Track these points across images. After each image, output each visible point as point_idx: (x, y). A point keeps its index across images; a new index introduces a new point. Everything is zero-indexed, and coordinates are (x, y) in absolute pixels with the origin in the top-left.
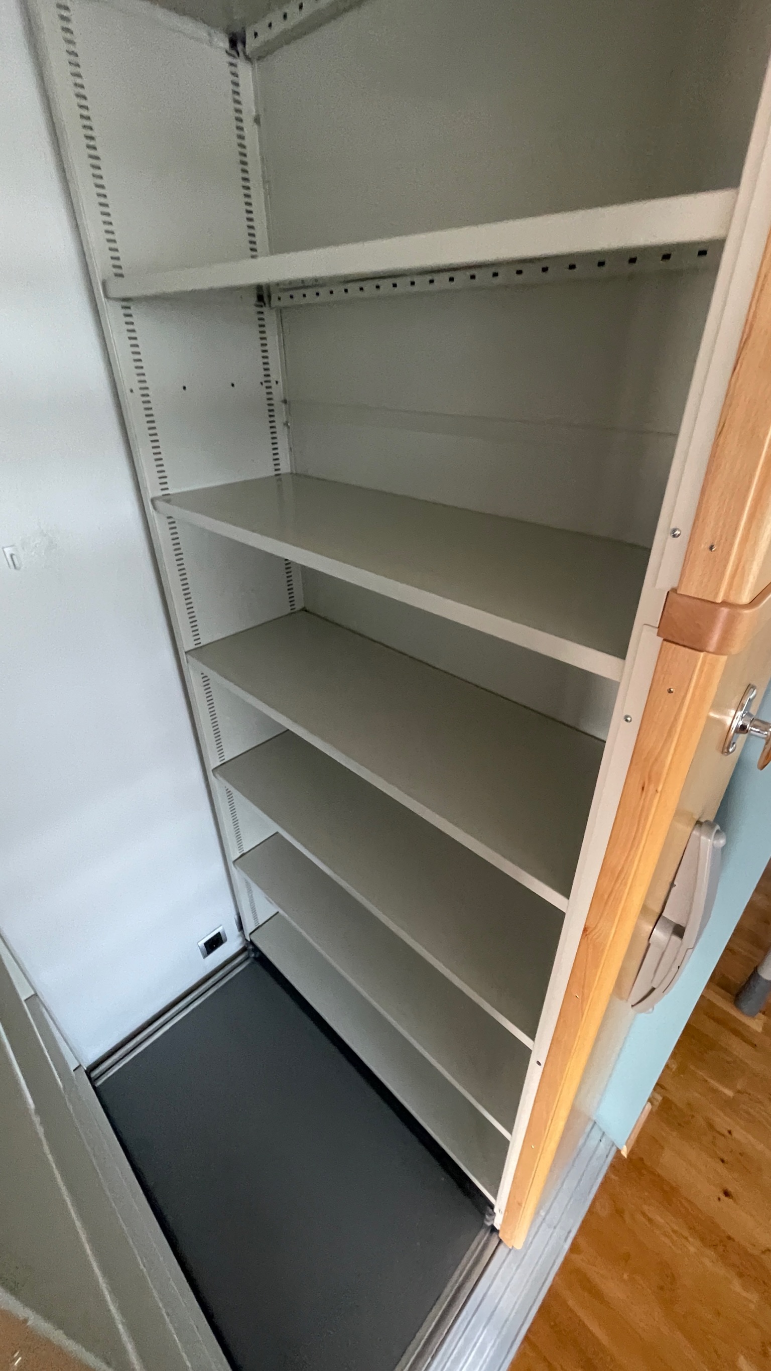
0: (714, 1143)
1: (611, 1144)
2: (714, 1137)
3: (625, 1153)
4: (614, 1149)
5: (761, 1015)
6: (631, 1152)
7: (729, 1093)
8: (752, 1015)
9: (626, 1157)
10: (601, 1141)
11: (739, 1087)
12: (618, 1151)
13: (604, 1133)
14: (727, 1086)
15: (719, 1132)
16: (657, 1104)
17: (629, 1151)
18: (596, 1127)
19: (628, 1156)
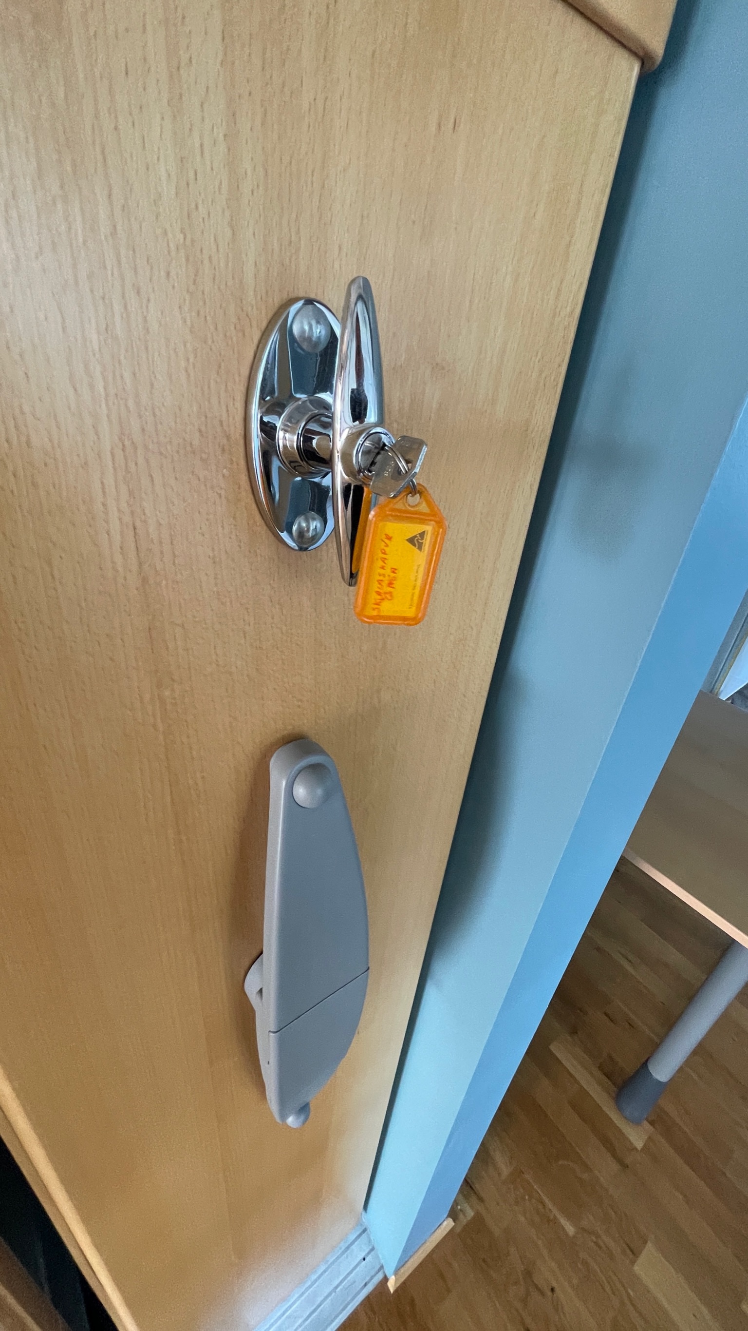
0: (524, 1301)
1: (378, 1267)
2: (528, 1293)
3: (392, 1285)
4: (380, 1276)
5: (646, 1124)
6: (402, 1288)
7: (571, 1230)
8: (637, 1122)
9: (392, 1291)
10: (364, 1259)
11: (585, 1223)
12: (386, 1279)
13: (373, 1249)
14: (569, 1217)
15: (536, 1287)
16: (463, 1220)
17: (398, 1285)
18: (364, 1235)
19: (396, 1291)
